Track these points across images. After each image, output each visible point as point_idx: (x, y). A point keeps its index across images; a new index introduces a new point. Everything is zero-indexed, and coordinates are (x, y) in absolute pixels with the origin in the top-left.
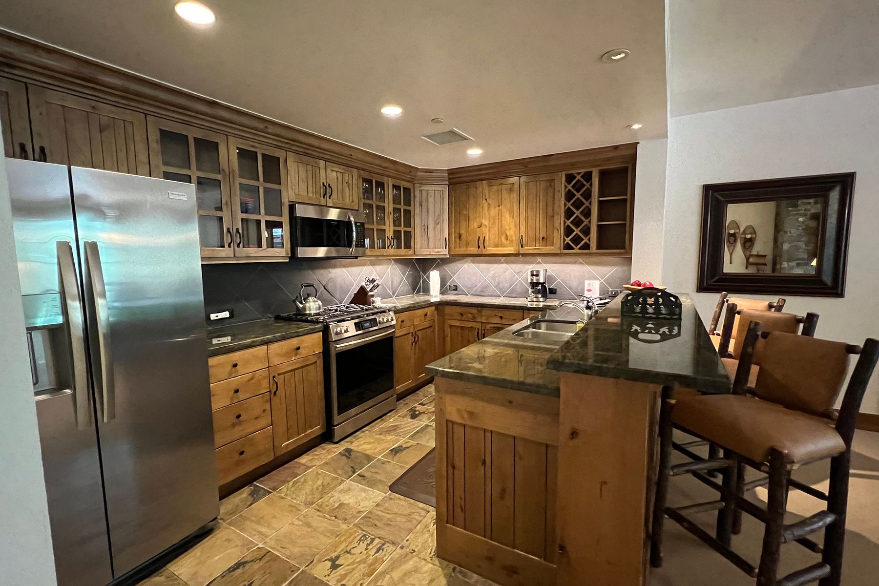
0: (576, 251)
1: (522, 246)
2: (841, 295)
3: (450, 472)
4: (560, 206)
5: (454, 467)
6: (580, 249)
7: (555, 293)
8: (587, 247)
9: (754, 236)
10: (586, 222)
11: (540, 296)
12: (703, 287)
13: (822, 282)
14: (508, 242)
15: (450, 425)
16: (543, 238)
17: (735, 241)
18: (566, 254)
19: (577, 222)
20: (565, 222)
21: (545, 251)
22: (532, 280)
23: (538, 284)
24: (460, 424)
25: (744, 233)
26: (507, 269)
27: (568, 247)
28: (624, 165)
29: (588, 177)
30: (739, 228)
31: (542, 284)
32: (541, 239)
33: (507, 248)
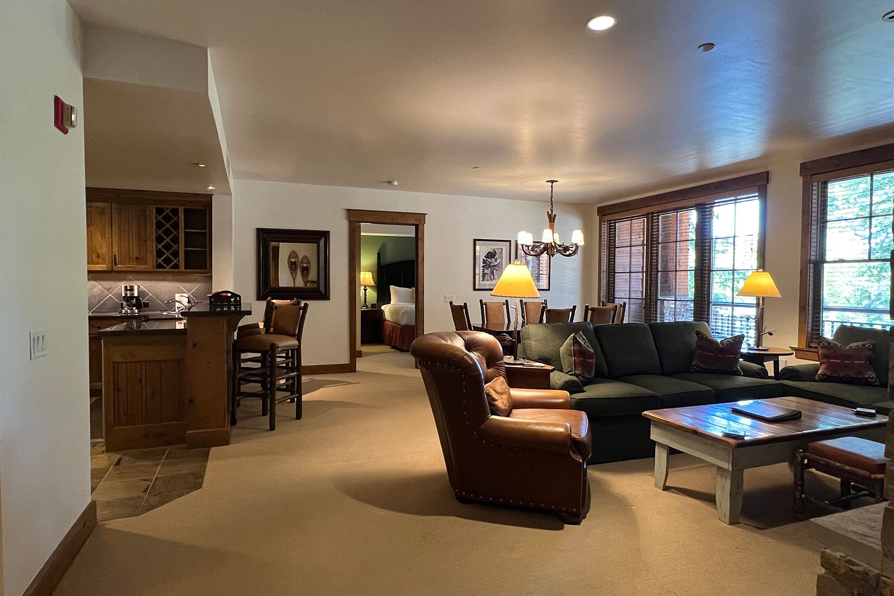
0: (168, 269)
1: (115, 264)
2: (328, 299)
3: (116, 394)
4: (152, 232)
5: (118, 390)
6: (171, 268)
7: (148, 306)
8: (176, 266)
9: (309, 265)
10: (175, 247)
11: (134, 308)
12: (260, 297)
13: (320, 292)
14: (100, 259)
15: (116, 365)
16: (136, 258)
17: (296, 268)
18: (158, 272)
19: (167, 247)
20: (157, 246)
21: (138, 269)
22: (126, 294)
23: (132, 297)
24: (122, 363)
25: (302, 262)
26: (95, 285)
27: (159, 266)
28: (203, 208)
29: (175, 212)
30: (298, 258)
31: (137, 298)
32: (134, 258)
33: (100, 265)
